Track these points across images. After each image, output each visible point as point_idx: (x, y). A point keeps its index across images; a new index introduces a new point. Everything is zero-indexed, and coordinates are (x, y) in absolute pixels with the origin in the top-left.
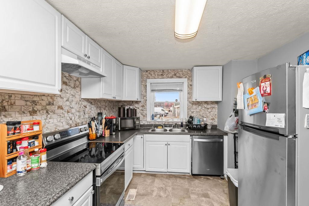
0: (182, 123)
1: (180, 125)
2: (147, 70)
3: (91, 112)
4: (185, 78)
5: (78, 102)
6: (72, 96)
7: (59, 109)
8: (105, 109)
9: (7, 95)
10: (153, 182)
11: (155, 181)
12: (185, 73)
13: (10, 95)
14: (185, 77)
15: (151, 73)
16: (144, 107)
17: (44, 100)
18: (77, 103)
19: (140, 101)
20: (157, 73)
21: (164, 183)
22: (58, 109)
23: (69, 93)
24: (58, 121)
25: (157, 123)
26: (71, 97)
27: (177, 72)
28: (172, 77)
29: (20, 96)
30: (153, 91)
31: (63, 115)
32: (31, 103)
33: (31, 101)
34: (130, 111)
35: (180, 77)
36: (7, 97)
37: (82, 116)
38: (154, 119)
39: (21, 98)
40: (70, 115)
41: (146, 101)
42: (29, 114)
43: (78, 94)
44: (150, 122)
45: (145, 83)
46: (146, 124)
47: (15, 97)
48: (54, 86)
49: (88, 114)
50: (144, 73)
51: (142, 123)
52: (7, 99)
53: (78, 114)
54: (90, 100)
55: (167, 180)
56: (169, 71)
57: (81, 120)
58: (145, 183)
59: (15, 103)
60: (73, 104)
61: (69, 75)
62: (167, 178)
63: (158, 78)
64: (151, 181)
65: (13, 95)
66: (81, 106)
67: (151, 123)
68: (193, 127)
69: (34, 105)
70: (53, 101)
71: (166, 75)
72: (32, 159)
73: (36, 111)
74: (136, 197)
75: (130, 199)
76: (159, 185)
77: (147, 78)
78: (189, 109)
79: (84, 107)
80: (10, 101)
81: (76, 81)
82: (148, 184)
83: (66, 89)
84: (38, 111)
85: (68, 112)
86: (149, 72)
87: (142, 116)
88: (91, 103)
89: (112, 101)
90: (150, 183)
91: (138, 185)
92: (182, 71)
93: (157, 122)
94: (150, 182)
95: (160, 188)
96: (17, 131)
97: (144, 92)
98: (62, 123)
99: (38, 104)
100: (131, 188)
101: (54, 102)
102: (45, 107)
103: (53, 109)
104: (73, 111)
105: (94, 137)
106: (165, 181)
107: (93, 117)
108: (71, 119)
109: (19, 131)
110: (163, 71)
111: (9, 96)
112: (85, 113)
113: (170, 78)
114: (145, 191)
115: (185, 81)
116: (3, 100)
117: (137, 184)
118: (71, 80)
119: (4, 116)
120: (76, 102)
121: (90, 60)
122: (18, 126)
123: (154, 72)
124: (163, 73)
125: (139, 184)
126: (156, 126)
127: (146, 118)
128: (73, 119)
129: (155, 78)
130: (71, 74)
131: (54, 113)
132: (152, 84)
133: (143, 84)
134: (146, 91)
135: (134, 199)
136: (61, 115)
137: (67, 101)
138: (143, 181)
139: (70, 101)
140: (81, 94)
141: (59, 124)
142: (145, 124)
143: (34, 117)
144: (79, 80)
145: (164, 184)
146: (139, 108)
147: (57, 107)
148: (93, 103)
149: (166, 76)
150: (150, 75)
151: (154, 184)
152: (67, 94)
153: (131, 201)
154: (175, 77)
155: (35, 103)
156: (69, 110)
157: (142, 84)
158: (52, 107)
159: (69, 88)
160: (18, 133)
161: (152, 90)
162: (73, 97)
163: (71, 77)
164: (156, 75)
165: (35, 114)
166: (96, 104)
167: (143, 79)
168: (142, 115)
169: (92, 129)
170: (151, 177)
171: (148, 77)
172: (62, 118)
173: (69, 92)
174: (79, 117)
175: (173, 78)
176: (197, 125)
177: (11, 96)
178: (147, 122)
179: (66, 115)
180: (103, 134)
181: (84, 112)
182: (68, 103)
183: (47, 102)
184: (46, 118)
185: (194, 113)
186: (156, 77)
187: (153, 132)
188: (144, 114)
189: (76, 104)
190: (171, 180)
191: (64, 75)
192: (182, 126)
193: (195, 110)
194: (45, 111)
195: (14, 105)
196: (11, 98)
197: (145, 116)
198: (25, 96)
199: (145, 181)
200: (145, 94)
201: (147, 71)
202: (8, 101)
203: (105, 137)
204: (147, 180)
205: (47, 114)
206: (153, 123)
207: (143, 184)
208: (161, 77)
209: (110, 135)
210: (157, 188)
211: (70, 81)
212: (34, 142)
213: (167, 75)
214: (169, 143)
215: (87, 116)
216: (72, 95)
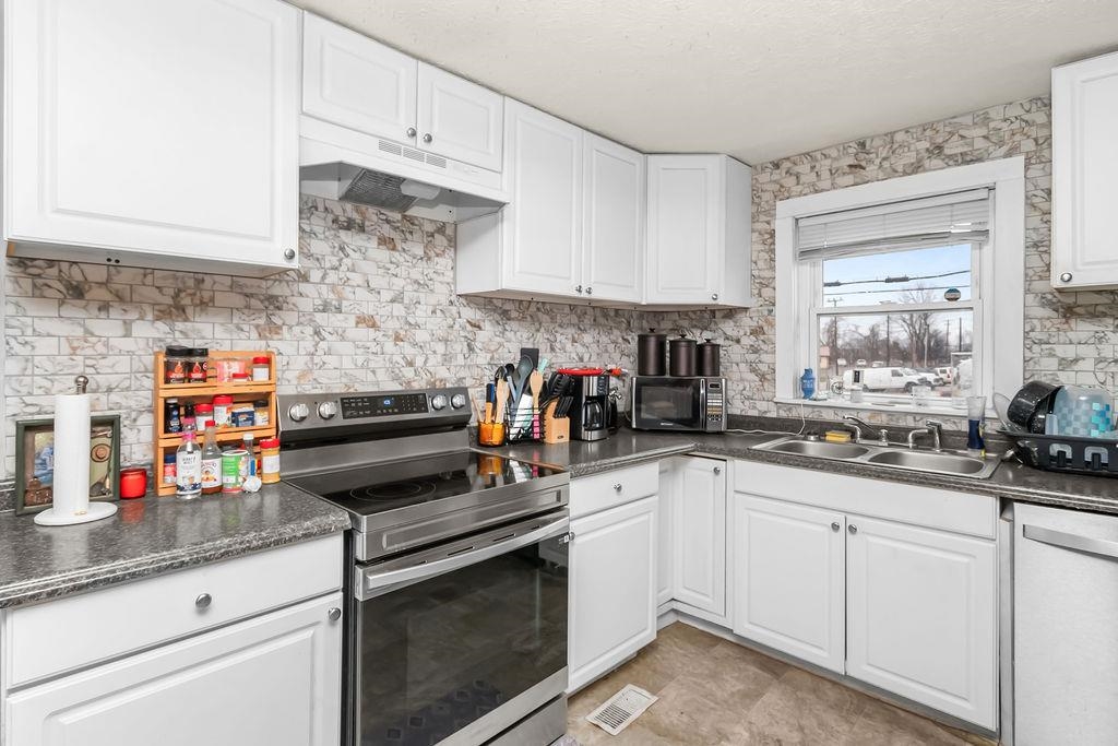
0: (974, 425)
1: (959, 433)
2: (775, 157)
3: (501, 345)
4: (1008, 155)
5: (440, 307)
6: (416, 286)
7: (360, 325)
8: (574, 341)
9: (190, 278)
10: (750, 697)
11: (761, 695)
12: (1005, 125)
13: (200, 276)
14: (1005, 149)
15: (797, 169)
16: (762, 337)
17: (307, 296)
18: (438, 311)
19: (746, 309)
20: (828, 162)
21: (803, 722)
22: (357, 327)
23: (404, 274)
24: (356, 365)
25: (828, 416)
26: (409, 288)
27: (952, 134)
28: (917, 168)
29: (228, 281)
30: (805, 254)
31: (378, 347)
32: (262, 301)
33: (262, 298)
34: (683, 351)
35: (966, 159)
36: (191, 283)
37: (460, 357)
38: (814, 396)
39: (231, 287)
40: (409, 350)
41: (774, 305)
42: (254, 334)
43: (441, 278)
44: (790, 409)
45: (768, 223)
46: (773, 415)
47: (215, 283)
48: (270, 239)
49: (488, 351)
50: (764, 178)
51: (755, 408)
52: (189, 288)
53: (440, 348)
54: (499, 303)
55: (831, 718)
56: (899, 137)
57: (453, 370)
58: (711, 686)
59: (212, 299)
60: (421, 314)
61: (404, 217)
62: (836, 707)
63: (834, 187)
64: (740, 686)
65: (206, 278)
66: (454, 320)
67: (794, 414)
68: (1044, 450)
69: (271, 307)
70: (340, 299)
71: (877, 161)
72: (225, 459)
73: (280, 328)
74: (630, 727)
75: (602, 725)
76: (770, 724)
77: (775, 197)
78: (1041, 342)
79: (469, 327)
80: (198, 293)
81: (436, 235)
82: (719, 694)
83: (391, 262)
84: (285, 328)
85: (398, 338)
86: (786, 165)
87: (752, 376)
88: (505, 314)
89: (617, 311)
90: (733, 694)
91: (672, 684)
92: (986, 119)
93: (831, 412)
94: (734, 690)
95: (765, 737)
96: (195, 375)
97: (761, 264)
98: (374, 372)
99: (285, 305)
100: (635, 683)
101: (345, 303)
102: (308, 317)
103: (339, 324)
104: (421, 336)
105: (496, 438)
106: (816, 716)
107: (504, 363)
108: (411, 364)
109: (199, 375)
110: (862, 145)
111: (196, 279)
112: (471, 349)
113: (905, 174)
114: (685, 718)
115: (1007, 173)
116: (180, 291)
117: (671, 678)
118: (411, 233)
119: (181, 332)
120: (430, 309)
121: (434, 147)
122: (196, 360)
123: (814, 159)
124: (862, 156)
125: (680, 677)
126: (819, 429)
127: (772, 389)
128: (419, 362)
129: (816, 191)
130: (408, 213)
131: (343, 339)
132: (801, 223)
133: (760, 226)
134: (773, 260)
135: (615, 732)
136: (368, 344)
137: (393, 301)
138: (707, 672)
139: (406, 301)
140: (455, 278)
141: (360, 374)
142: (768, 415)
143: (270, 342)
144: (449, 231)
145: (801, 729)
146: (738, 341)
147: (352, 321)
148: (514, 314)
149: (881, 166)
150: (790, 182)
151: (749, 710)
152: (394, 280)
153: (600, 735)
154: (936, 162)
155: (277, 304)
156: (402, 333)
157: (753, 231)
158: (334, 318)
159: (402, 260)
160: (196, 380)
161: (803, 253)
162: (421, 290)
163: (412, 224)
164: (825, 174)
165: (276, 337)
166: (529, 318)
167: (759, 205)
168: (753, 371)
169: (495, 408)
170: (753, 669)
171: (782, 193)
172: (372, 357)
173: (402, 271)
174: (447, 359)
175: (925, 171)
176: (1079, 444)
177: (203, 280)
178: (778, 408)
179: (389, 346)
180: (537, 430)
181: (468, 345)
182: (398, 309)
183: (319, 302)
184: (313, 350)
185: (1081, 365)
186: (821, 185)
187: (793, 458)
188: (763, 368)
189: (434, 312)
190: (855, 729)
191: (381, 216)
192: (975, 439)
193: (1089, 352)
194: (309, 330)
195: (211, 304)
196: (201, 286)
197: (766, 377)
198: (242, 281)
199: (714, 676)
200: (767, 274)
201: (777, 166)
202: (195, 294)
203: (543, 443)
204: (728, 677)
205: (317, 339)
206: (804, 414)
207: (700, 685)
208: (849, 179)
209: (571, 438)
210: (751, 733)
211: (408, 235)
212: (252, 413)
213: (886, 164)
214: (852, 520)
215: (482, 358)
216: (417, 282)
